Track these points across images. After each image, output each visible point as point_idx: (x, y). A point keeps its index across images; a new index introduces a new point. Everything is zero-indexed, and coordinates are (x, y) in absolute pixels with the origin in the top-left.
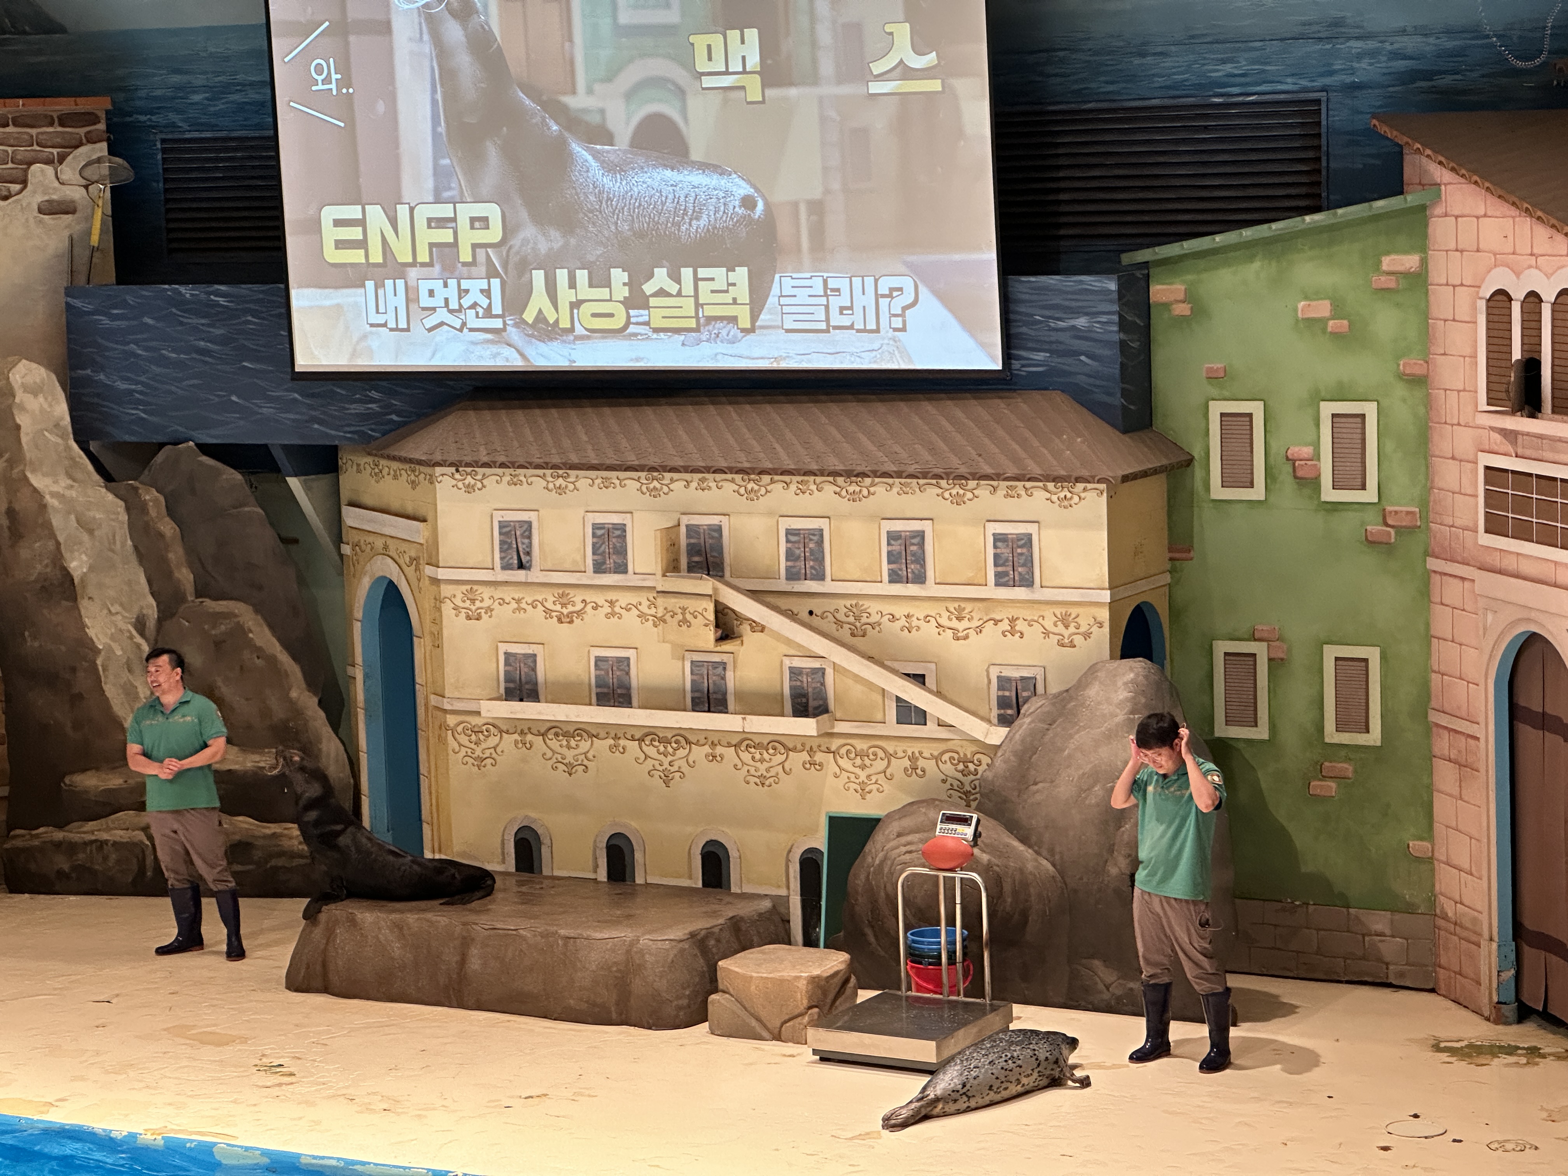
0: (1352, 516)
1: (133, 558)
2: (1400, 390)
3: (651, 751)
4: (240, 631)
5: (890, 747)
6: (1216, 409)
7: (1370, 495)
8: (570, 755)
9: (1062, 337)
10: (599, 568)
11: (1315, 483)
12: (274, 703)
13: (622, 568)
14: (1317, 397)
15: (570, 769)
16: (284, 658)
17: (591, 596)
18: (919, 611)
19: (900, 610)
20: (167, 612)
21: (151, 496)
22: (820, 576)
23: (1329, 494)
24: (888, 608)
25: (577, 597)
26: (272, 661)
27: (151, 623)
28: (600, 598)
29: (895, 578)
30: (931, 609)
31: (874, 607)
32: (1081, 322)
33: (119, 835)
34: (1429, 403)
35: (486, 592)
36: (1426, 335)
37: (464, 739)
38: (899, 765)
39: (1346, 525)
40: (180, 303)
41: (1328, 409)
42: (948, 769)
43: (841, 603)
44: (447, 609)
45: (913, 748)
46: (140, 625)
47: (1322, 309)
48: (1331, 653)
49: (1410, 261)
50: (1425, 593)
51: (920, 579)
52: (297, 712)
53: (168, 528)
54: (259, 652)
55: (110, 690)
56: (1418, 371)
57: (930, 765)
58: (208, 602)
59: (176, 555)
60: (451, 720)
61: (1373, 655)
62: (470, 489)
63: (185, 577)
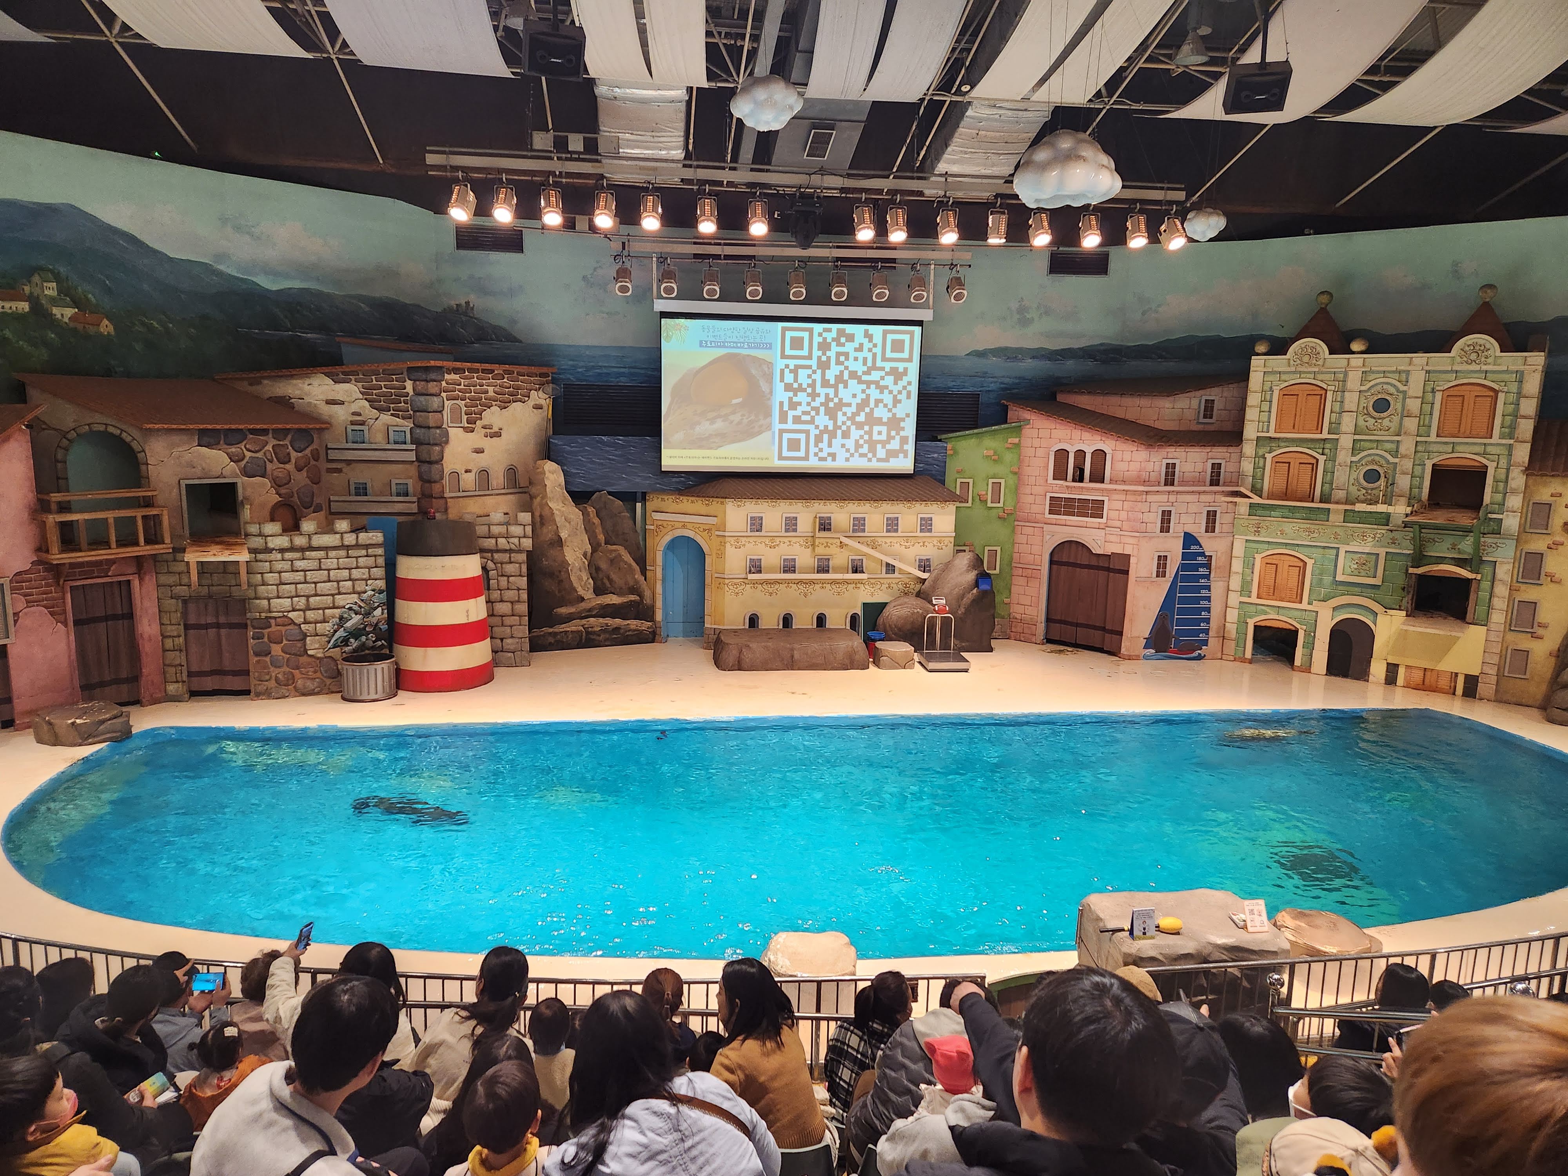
0: (995, 511)
1: (584, 532)
2: (1011, 476)
3: (801, 587)
4: (620, 556)
5: (882, 581)
6: (959, 481)
7: (1001, 505)
8: (771, 590)
9: (930, 460)
10: (787, 531)
11: (986, 501)
12: (629, 578)
13: (795, 530)
14: (988, 478)
15: (771, 594)
16: (634, 564)
17: (782, 539)
18: (894, 540)
19: (888, 540)
20: (594, 550)
21: (591, 510)
22: (863, 530)
23: (990, 505)
24: (884, 540)
25: (778, 540)
26: (630, 566)
27: (589, 554)
28: (786, 540)
29: (888, 531)
30: (898, 540)
31: (879, 540)
32: (936, 455)
33: (574, 628)
34: (1019, 478)
35: (743, 539)
36: (1020, 461)
37: (731, 587)
38: (884, 587)
39: (994, 513)
40: (602, 442)
41: (991, 481)
42: (901, 586)
43: (869, 539)
44: (728, 545)
45: (889, 581)
46: (585, 555)
47: (991, 453)
48: (987, 549)
49: (1016, 440)
50: (1013, 531)
51: (896, 531)
52: (637, 582)
53: (596, 521)
54: (626, 563)
55: (573, 578)
56: (1017, 470)
57: (895, 586)
58: (609, 546)
59: (599, 529)
60: (727, 581)
61: (998, 549)
62: (739, 506)
63: (601, 537)
